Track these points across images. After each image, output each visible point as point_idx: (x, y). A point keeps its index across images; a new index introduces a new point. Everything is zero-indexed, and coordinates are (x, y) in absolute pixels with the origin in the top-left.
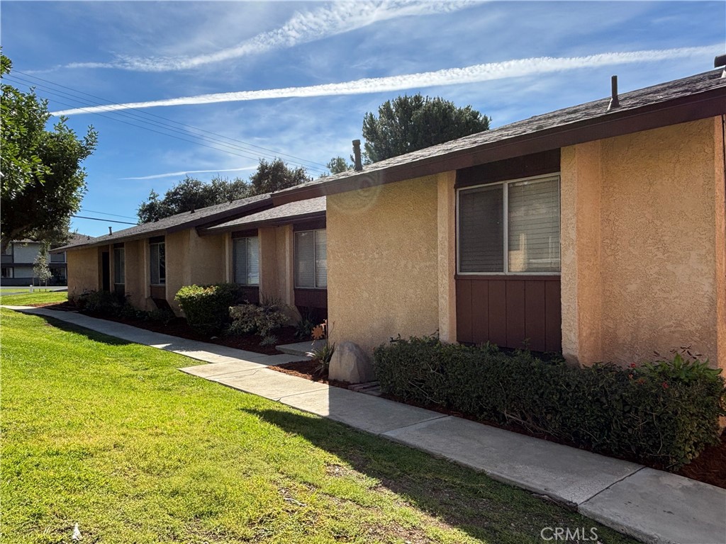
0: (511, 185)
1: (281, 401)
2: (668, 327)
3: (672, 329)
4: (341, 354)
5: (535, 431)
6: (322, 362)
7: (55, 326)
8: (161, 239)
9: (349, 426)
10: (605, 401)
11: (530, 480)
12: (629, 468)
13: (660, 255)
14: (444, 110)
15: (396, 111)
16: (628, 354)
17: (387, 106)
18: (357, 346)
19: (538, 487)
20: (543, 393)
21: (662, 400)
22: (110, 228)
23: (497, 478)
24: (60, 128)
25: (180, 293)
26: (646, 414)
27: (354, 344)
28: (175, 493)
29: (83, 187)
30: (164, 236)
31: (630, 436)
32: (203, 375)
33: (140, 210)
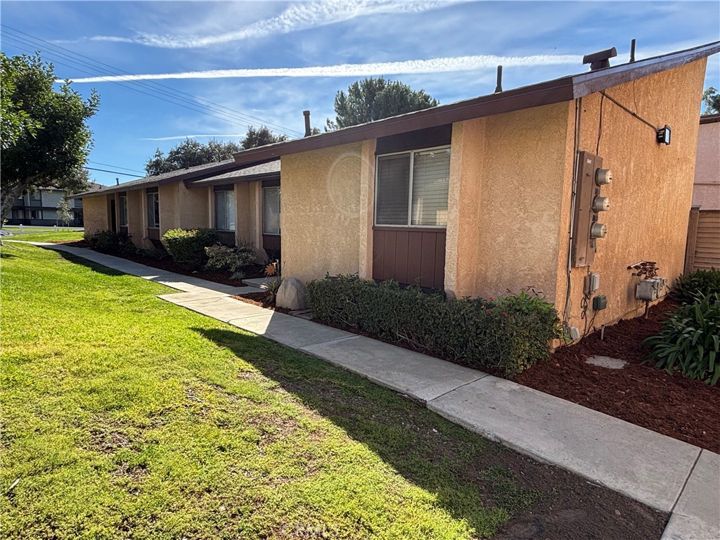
0: (417, 154)
1: (230, 323)
2: (523, 271)
3: (526, 272)
4: (286, 288)
5: (418, 347)
6: (271, 293)
7: (67, 259)
8: (156, 189)
9: (277, 342)
10: (464, 325)
11: (398, 383)
12: (476, 375)
13: (522, 214)
14: (402, 92)
15: (363, 91)
16: (493, 291)
17: (356, 86)
18: (298, 281)
19: (402, 389)
20: (423, 319)
21: (503, 325)
22: (117, 179)
23: (375, 382)
24: (66, 91)
25: (166, 235)
26: (491, 335)
27: (296, 279)
28: (92, 391)
29: (89, 143)
30: (157, 187)
31: (480, 352)
32: (174, 301)
33: (148, 166)
